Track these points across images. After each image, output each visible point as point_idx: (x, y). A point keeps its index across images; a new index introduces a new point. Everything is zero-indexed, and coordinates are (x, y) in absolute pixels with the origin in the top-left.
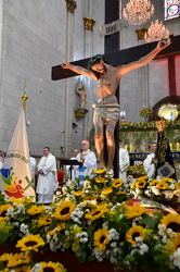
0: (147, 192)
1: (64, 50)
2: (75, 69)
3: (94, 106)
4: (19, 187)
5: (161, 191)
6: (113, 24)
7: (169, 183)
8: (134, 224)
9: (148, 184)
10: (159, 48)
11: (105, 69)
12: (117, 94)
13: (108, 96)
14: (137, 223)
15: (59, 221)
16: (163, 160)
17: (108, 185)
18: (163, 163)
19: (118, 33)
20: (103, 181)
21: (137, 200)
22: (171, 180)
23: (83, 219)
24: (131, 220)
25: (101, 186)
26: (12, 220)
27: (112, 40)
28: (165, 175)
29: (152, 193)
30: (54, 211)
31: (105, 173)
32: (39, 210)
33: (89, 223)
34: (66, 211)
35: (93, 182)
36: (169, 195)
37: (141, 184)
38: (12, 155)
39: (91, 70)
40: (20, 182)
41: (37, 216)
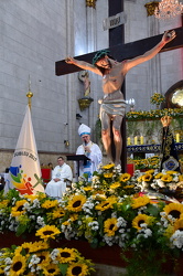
0: (152, 185)
1: (64, 31)
2: (79, 64)
3: (100, 102)
4: (28, 185)
5: (165, 183)
6: (117, 16)
7: (173, 176)
8: (139, 213)
9: (153, 178)
10: (163, 42)
11: (110, 65)
12: (123, 89)
13: (114, 92)
14: (142, 212)
15: (72, 213)
16: (168, 154)
17: (116, 179)
18: (168, 157)
19: (122, 26)
20: (111, 175)
21: (144, 193)
22: (175, 173)
23: (94, 210)
24: (137, 209)
25: (109, 181)
26: (29, 214)
27: (116, 33)
28: (170, 169)
29: (157, 186)
30: (66, 204)
31: (112, 168)
32: (53, 204)
33: (99, 213)
34: (77, 204)
35: (101, 177)
36: (173, 187)
37: (148, 178)
38: (20, 154)
39: (96, 65)
40: (30, 179)
41: (51, 210)
